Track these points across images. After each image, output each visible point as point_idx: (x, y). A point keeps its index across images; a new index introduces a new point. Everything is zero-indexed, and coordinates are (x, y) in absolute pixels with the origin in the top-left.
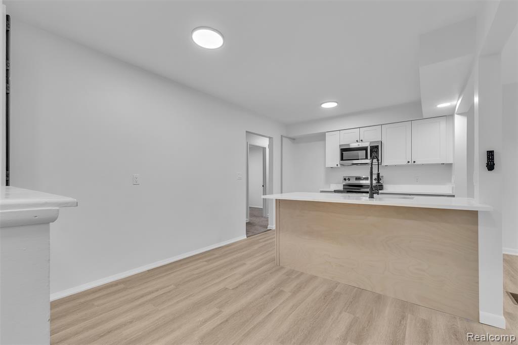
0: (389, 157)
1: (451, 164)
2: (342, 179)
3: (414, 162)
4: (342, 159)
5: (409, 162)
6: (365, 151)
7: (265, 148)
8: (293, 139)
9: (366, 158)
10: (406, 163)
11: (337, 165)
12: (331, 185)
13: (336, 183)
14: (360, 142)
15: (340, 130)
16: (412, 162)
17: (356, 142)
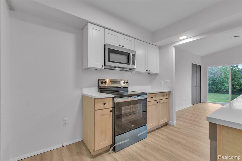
4: (109, 60)
11: (103, 66)
14: (122, 47)
15: (105, 28)
16: (148, 71)
17: (119, 46)
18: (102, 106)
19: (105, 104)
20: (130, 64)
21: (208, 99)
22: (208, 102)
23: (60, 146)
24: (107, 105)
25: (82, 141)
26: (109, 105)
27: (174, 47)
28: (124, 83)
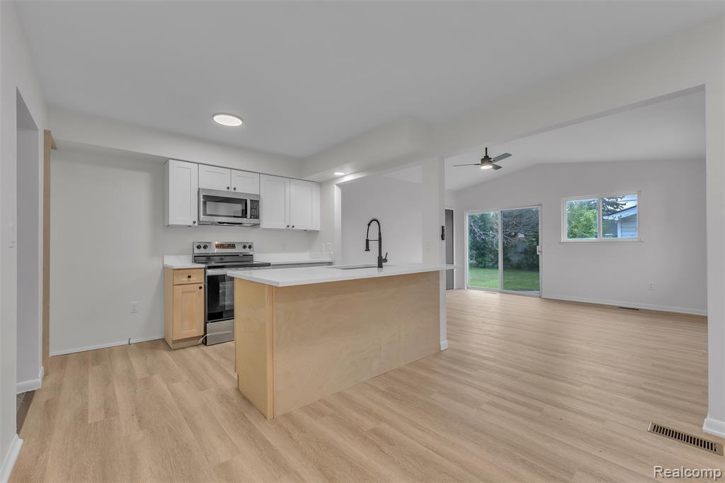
0: (270, 217)
1: (318, 231)
3: (293, 227)
4: (204, 213)
5: (288, 226)
9: (244, 216)
10: (285, 227)
11: (194, 222)
13: (177, 255)
14: (233, 190)
15: (198, 164)
16: (291, 226)
17: (227, 190)
18: (185, 279)
19: (189, 277)
20: (246, 217)
21: (467, 281)
22: (468, 288)
23: (126, 342)
24: (193, 279)
25: (163, 340)
26: (199, 278)
27: (337, 185)
28: (244, 247)
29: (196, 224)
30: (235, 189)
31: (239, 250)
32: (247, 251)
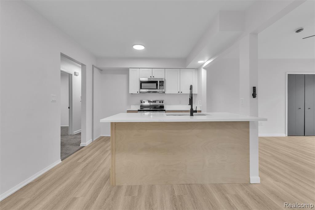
0: (169, 88)
1: (197, 94)
2: (139, 102)
3: (181, 92)
4: (141, 88)
5: (179, 92)
6: (156, 84)
7: (72, 75)
8: (101, 70)
9: (157, 88)
10: (177, 93)
11: (138, 92)
12: (131, 106)
13: (135, 105)
17: (150, 78)
27: (203, 68)
28: (160, 102)
29: (139, 93)
30: (154, 77)
31: (158, 103)
32: (161, 104)
